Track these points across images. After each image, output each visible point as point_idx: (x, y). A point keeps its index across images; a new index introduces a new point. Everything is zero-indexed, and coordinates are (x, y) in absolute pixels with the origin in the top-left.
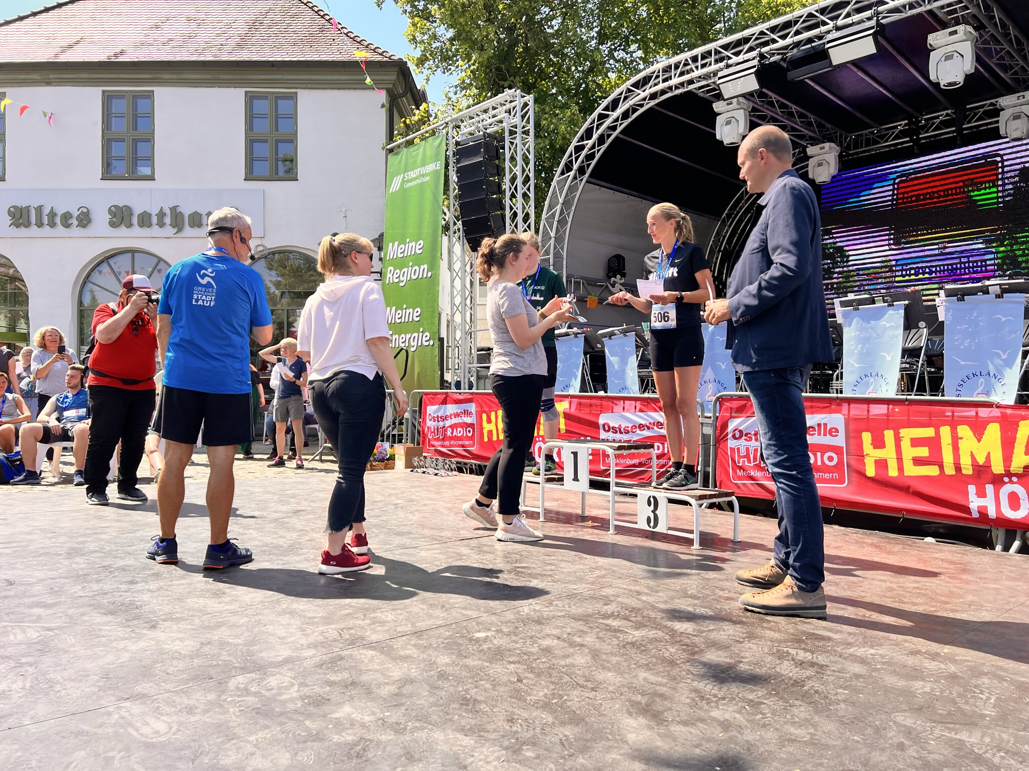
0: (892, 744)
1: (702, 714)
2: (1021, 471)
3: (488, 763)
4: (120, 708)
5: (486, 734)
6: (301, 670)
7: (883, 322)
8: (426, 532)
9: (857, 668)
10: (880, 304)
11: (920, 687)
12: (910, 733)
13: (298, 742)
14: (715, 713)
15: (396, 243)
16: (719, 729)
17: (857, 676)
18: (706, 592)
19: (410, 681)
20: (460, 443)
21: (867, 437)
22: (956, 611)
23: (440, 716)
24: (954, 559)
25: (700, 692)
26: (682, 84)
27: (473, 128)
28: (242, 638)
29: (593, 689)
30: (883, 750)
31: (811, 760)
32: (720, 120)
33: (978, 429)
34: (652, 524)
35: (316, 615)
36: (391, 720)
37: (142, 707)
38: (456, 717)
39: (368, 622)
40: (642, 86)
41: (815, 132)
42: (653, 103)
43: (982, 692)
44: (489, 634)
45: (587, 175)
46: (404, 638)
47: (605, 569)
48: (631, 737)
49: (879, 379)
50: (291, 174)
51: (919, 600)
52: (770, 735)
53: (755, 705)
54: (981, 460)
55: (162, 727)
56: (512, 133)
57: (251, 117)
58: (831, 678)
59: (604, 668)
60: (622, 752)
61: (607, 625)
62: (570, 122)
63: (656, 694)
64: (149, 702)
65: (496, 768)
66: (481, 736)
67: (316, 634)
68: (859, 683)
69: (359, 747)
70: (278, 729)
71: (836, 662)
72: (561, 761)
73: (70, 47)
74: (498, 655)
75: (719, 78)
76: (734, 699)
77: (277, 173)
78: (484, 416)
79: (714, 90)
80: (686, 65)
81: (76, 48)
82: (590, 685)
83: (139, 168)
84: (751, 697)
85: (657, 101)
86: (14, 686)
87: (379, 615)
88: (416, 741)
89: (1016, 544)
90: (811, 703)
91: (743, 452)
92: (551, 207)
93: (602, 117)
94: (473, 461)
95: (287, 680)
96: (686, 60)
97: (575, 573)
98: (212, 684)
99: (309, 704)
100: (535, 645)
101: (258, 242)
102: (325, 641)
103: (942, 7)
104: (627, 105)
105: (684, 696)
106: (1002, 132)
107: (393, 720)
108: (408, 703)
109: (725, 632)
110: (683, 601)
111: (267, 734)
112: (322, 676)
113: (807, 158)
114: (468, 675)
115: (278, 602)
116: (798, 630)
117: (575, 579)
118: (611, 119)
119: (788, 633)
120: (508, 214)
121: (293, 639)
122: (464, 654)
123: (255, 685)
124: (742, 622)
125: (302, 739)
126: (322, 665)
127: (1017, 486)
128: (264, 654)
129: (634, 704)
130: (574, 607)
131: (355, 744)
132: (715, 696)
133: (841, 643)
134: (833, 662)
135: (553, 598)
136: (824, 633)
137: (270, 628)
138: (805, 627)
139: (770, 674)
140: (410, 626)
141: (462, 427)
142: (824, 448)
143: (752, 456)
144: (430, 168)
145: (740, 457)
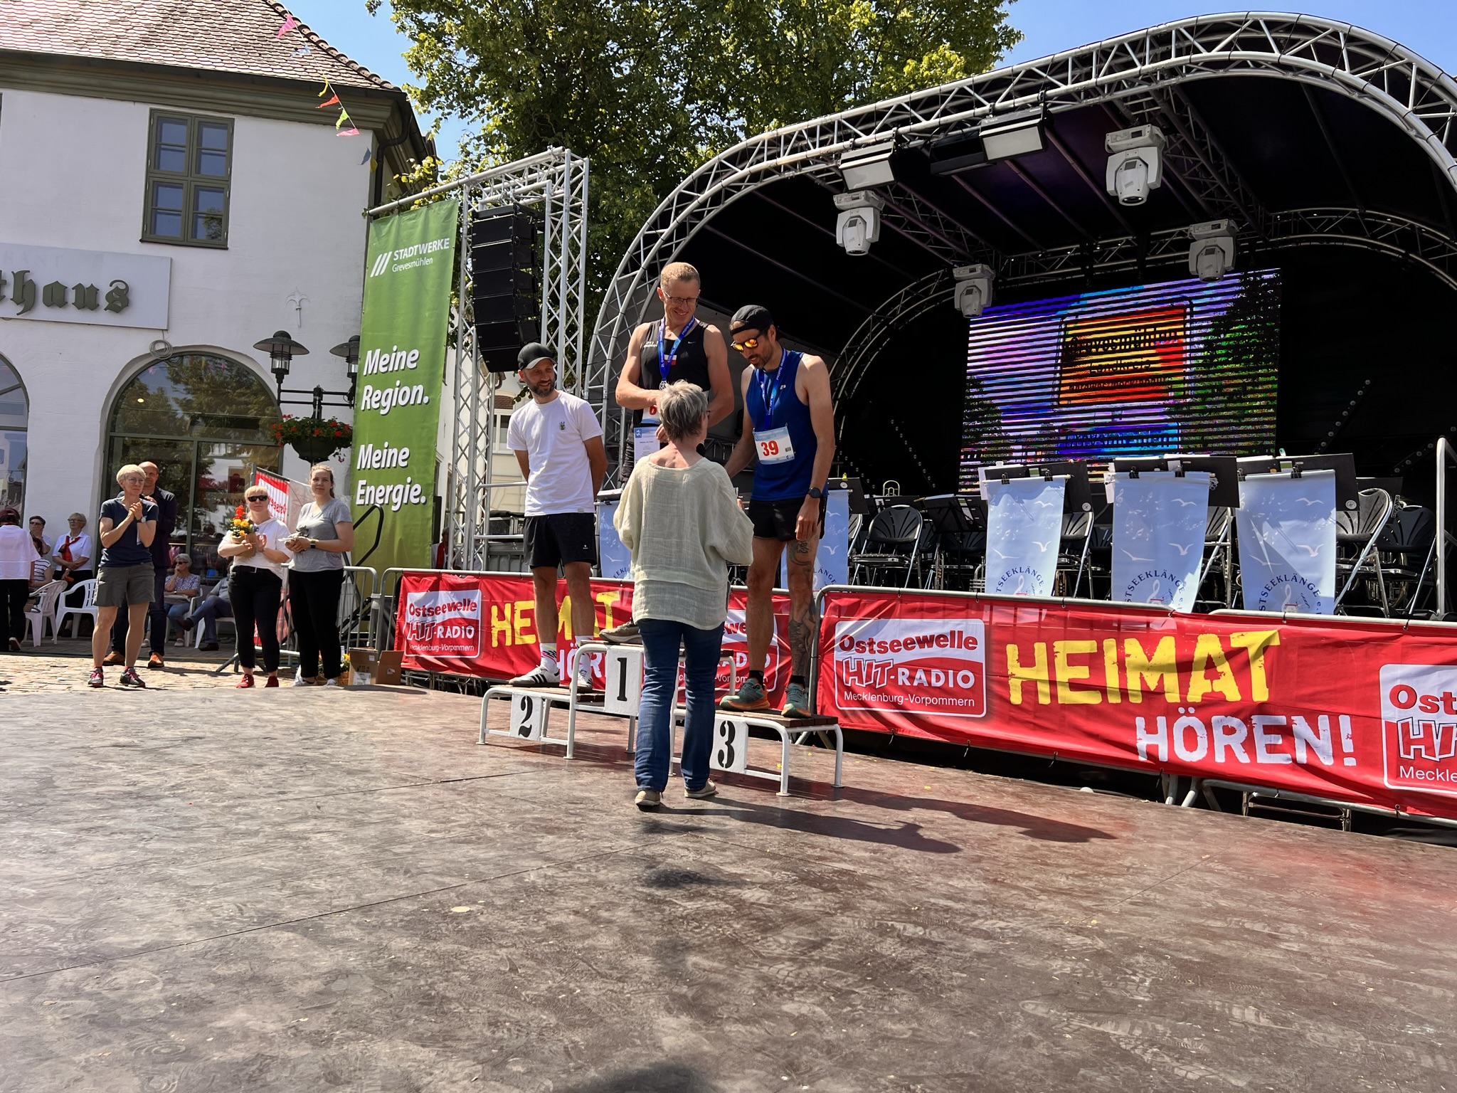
0: (1017, 1040)
1: (768, 1007)
2: (1198, 699)
3: (453, 1082)
5: (454, 1044)
6: (171, 960)
7: (1038, 502)
8: (394, 772)
9: (979, 945)
10: (1035, 477)
11: (1059, 966)
12: (1040, 1025)
13: (154, 1063)
14: (788, 1007)
15: (378, 351)
16: (792, 1027)
17: (980, 955)
18: (792, 850)
19: (347, 974)
20: (456, 648)
21: (1012, 651)
22: (1111, 875)
23: (386, 1021)
24: (1114, 813)
25: (770, 980)
26: (793, 165)
27: (499, 195)
28: (78, 916)
29: (619, 980)
30: (1004, 1047)
31: (910, 1062)
32: (842, 219)
33: (1150, 643)
34: (725, 762)
35: (205, 883)
36: (308, 1029)
38: (412, 1021)
39: (287, 892)
40: (741, 162)
41: (964, 249)
42: (752, 187)
43: (1134, 974)
44: (474, 908)
46: (343, 915)
48: (668, 1042)
49: (1031, 576)
50: (217, 240)
52: (859, 1032)
53: (843, 995)
54: (1152, 684)
56: (556, 208)
57: (156, 148)
58: (946, 959)
59: (638, 951)
60: (653, 1061)
61: (649, 895)
62: (640, 205)
63: (708, 984)
65: (465, 1089)
66: (445, 1046)
67: (202, 909)
68: (982, 965)
69: (254, 1068)
70: (124, 1044)
71: (954, 939)
72: (564, 1076)
74: (483, 937)
75: (844, 161)
76: (816, 988)
77: (194, 235)
78: (494, 609)
79: (835, 177)
80: (800, 138)
82: (615, 974)
84: (838, 985)
85: (759, 184)
87: (307, 882)
88: (345, 1056)
89: (1191, 794)
90: (917, 990)
91: (853, 668)
92: (607, 318)
93: (684, 199)
94: (473, 675)
95: (144, 976)
96: (800, 133)
97: (610, 826)
98: (20, 982)
99: (179, 1009)
100: (541, 922)
101: (159, 336)
102: (215, 919)
103: (1125, 99)
104: (718, 186)
105: (747, 984)
106: (1192, 269)
107: (312, 1028)
108: (339, 1004)
109: (811, 903)
110: (758, 862)
111: (104, 1052)
112: (205, 969)
113: (953, 282)
114: (437, 963)
115: (144, 865)
116: (908, 899)
117: (609, 834)
118: (695, 203)
119: (896, 902)
120: (545, 322)
121: (162, 917)
122: (433, 936)
123: (92, 983)
124: (835, 890)
125: (162, 1059)
126: (206, 953)
127: (1194, 718)
128: (111, 939)
129: (677, 998)
130: (603, 872)
131: (247, 1063)
132: (790, 984)
133: (964, 914)
134: (951, 938)
135: (573, 860)
136: (943, 902)
137: (127, 902)
138: (919, 894)
139: (866, 955)
140: (353, 897)
141: (460, 625)
142: (958, 665)
143: (864, 673)
144: (434, 246)
145: (849, 674)
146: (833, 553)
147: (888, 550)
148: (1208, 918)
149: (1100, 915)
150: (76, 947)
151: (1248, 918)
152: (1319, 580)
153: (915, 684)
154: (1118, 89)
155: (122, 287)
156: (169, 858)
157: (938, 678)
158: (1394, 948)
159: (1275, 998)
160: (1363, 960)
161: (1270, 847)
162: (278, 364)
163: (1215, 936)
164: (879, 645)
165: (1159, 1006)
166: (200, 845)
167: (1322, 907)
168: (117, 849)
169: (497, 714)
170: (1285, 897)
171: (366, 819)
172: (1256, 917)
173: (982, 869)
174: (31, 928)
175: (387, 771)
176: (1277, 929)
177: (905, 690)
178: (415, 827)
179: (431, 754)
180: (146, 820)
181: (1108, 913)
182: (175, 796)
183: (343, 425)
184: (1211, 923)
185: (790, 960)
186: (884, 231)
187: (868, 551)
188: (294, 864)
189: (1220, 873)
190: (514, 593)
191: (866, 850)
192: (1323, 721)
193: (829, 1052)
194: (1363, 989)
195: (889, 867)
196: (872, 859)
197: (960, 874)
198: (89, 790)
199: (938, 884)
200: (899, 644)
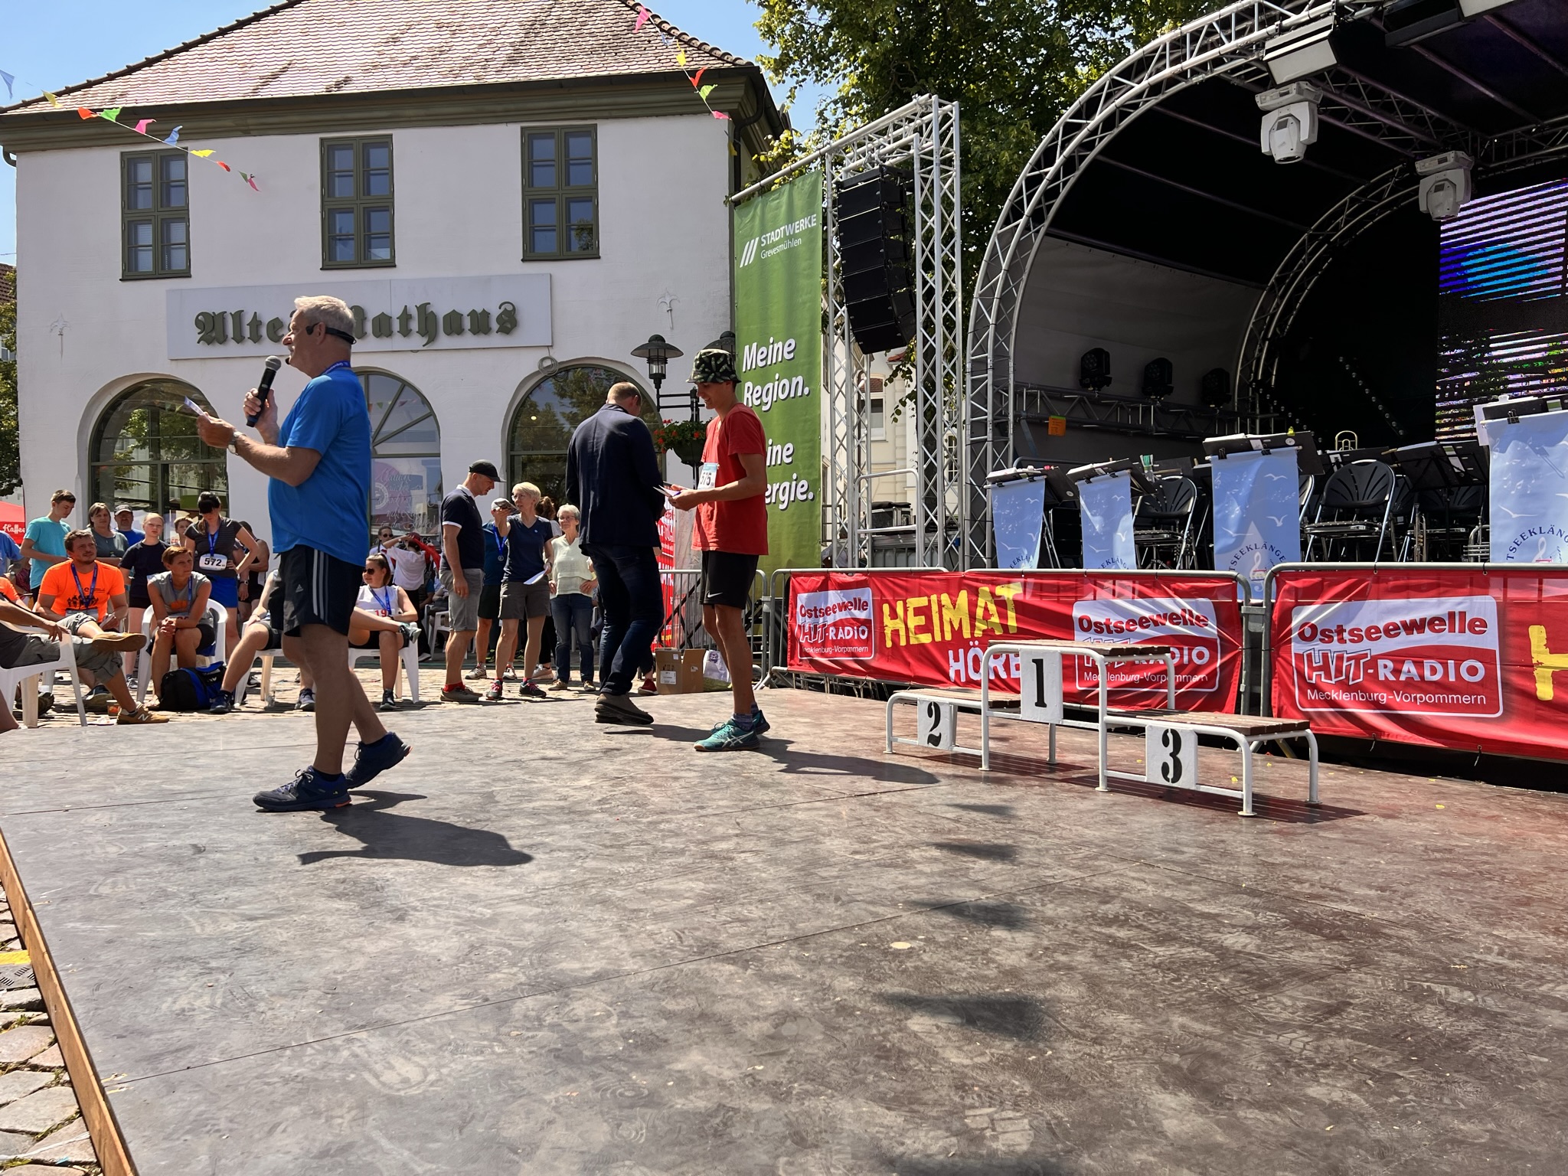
1: (1289, 1089)
3: (929, 1156)
4: (350, 1041)
5: (921, 1109)
6: (622, 991)
8: (805, 784)
9: (1556, 1019)
10: (1556, 412)
13: (621, 1107)
14: (1314, 1091)
15: (755, 345)
16: (1326, 1120)
17: (1560, 1033)
18: (1273, 885)
19: (792, 1016)
20: (849, 649)
21: (1537, 635)
23: (843, 1074)
25: (1283, 1053)
26: (1204, 66)
27: (863, 159)
28: (531, 939)
29: (1095, 1041)
32: (1268, 122)
34: (1170, 776)
35: (642, 907)
36: (766, 1078)
37: (384, 1040)
38: (871, 1078)
39: (721, 920)
40: (1137, 75)
41: (1429, 135)
42: (1154, 101)
44: (915, 944)
45: (1046, 223)
46: (779, 947)
47: (1097, 846)
49: (1555, 537)
50: (590, 251)
52: (1416, 1131)
53: (1384, 1078)
55: (412, 1072)
56: (925, 164)
57: (529, 165)
58: (1514, 1037)
59: (1110, 1007)
60: (1156, 1150)
61: (1110, 937)
62: (1017, 144)
63: (1204, 1054)
64: (394, 1033)
66: (912, 1111)
67: (643, 935)
69: (718, 1120)
70: (590, 1083)
71: (1519, 1009)
72: (1053, 1159)
73: (275, 76)
74: (931, 978)
75: (1269, 51)
76: (1345, 1067)
77: (569, 248)
78: (886, 608)
79: (1259, 71)
80: (1211, 32)
81: (283, 78)
83: (374, 251)
84: (1374, 1065)
85: (1161, 97)
86: (197, 1003)
87: (739, 908)
88: (808, 1114)
90: (1484, 1078)
91: (1318, 661)
92: (987, 278)
93: (1071, 129)
94: (868, 678)
95: (599, 1008)
96: (1210, 26)
97: (1047, 850)
98: (487, 1009)
99: (636, 1046)
100: (992, 965)
101: (544, 353)
102: (657, 947)
104: (1111, 107)
105: (1253, 1058)
107: (769, 1077)
108: (792, 1051)
109: (1316, 953)
110: (1234, 899)
111: (571, 1092)
112: (655, 1003)
115: (583, 885)
116: (1443, 953)
117: (1048, 861)
118: (1084, 132)
119: (1426, 957)
120: (919, 292)
121: (608, 942)
122: (877, 975)
123: (552, 1013)
124: (1341, 937)
125: (627, 1102)
126: (654, 985)
128: (564, 965)
129: (1169, 1069)
130: (1050, 906)
131: (711, 1114)
132: (1310, 1060)
133: (1525, 976)
134: (1515, 1008)
135: (1014, 890)
136: (1491, 958)
137: (573, 925)
138: (1455, 947)
139: (1403, 1026)
140: (787, 927)
141: (852, 625)
142: (1460, 654)
143: (1332, 668)
144: (802, 225)
145: (1312, 669)
146: (1279, 524)
147: (1347, 515)
150: (533, 973)
153: (1403, 678)
155: (510, 308)
156: (606, 878)
157: (1434, 671)
162: (655, 369)
164: (1351, 632)
166: (632, 864)
168: (559, 867)
169: (899, 720)
171: (787, 837)
173: (1534, 915)
174: (491, 950)
177: (1387, 686)
178: (836, 846)
180: (580, 837)
182: (603, 811)
185: (1302, 1027)
187: (1323, 518)
188: (724, 887)
190: (906, 589)
191: (1370, 886)
193: (1382, 1156)
195: (1405, 910)
196: (1381, 899)
197: (1505, 921)
198: (525, 805)
199: (1478, 933)
200: (1378, 630)
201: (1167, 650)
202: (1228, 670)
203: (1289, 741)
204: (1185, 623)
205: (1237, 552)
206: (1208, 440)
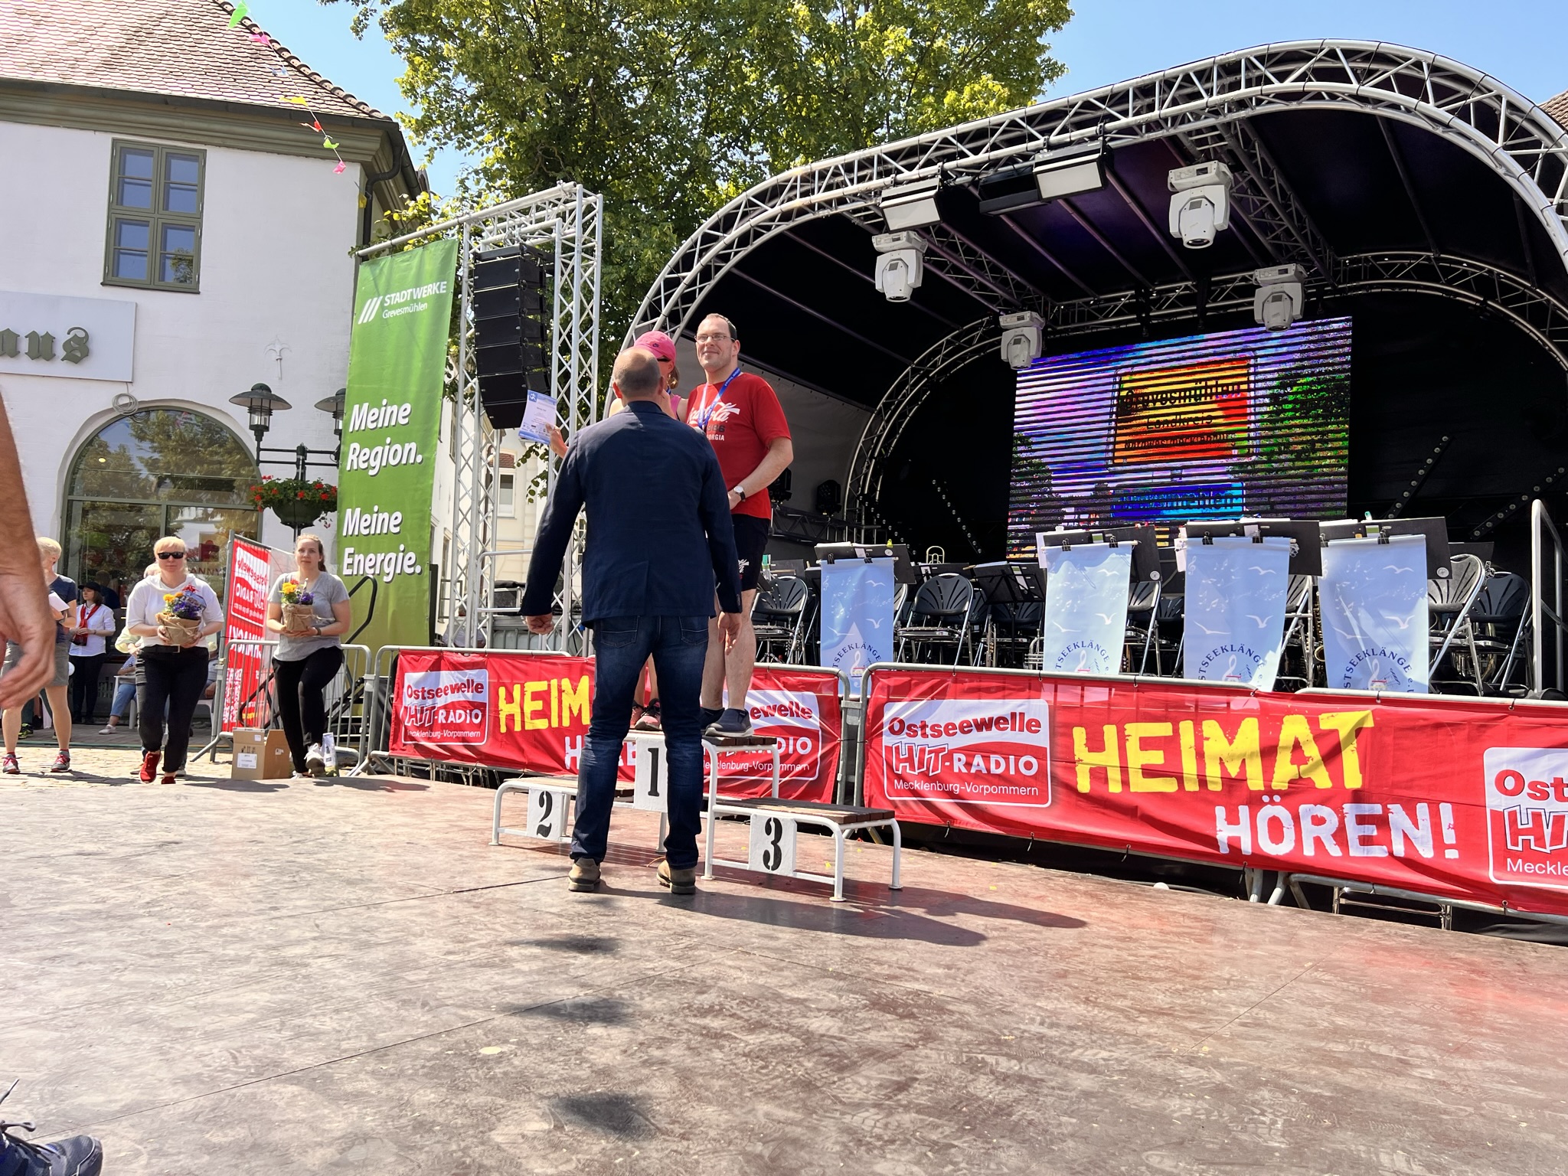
1: (858, 1169)
2: (1284, 787)
6: (156, 1125)
7: (1103, 570)
8: (399, 881)
10: (1099, 544)
11: (1178, 1107)
14: (881, 1167)
15: (366, 405)
17: (1087, 1095)
18: (856, 968)
19: (365, 1138)
20: (460, 734)
21: (1079, 734)
22: (1212, 989)
24: (1198, 913)
25: (856, 1133)
26: (829, 202)
27: (503, 235)
28: (44, 1070)
29: (683, 1137)
32: (881, 262)
33: (1230, 728)
34: (771, 863)
35: (191, 1024)
39: (288, 1034)
40: (771, 199)
41: (1011, 294)
42: (784, 226)
43: (1263, 1113)
44: (505, 1048)
45: (682, 325)
46: (354, 1061)
47: (698, 935)
49: (1094, 650)
50: (188, 284)
51: (1160, 975)
53: (941, 1149)
54: (1233, 771)
56: (567, 249)
57: (119, 182)
59: (700, 1099)
61: (704, 1027)
62: (659, 245)
63: (785, 1140)
67: (189, 1058)
68: (1092, 1106)
71: (1055, 1074)
74: (521, 1084)
75: (884, 199)
76: (908, 1141)
77: (162, 278)
78: (502, 691)
79: (875, 216)
80: (836, 174)
82: (677, 1129)
84: (934, 1137)
85: (791, 224)
87: (309, 1020)
89: (1277, 892)
90: (1024, 1141)
91: (904, 754)
93: (708, 239)
94: (479, 765)
95: (125, 1147)
96: (837, 168)
100: (585, 1065)
101: (123, 389)
102: (205, 1071)
103: (1190, 133)
104: (746, 226)
105: (830, 1141)
106: (1257, 317)
109: (890, 1032)
110: (820, 983)
112: (197, 1136)
113: (1000, 331)
114: (469, 1121)
115: (118, 1002)
116: (996, 1026)
117: (650, 953)
118: (722, 243)
119: (982, 1030)
120: (555, 375)
121: (143, 1069)
122: (462, 1085)
124: (912, 1016)
126: (197, 1115)
127: (1280, 808)
128: (84, 1099)
129: (752, 1159)
130: (649, 999)
132: (879, 1138)
133: (1060, 1043)
134: (1051, 1074)
135: (613, 986)
136: (1035, 1028)
137: (100, 1051)
138: (1005, 1020)
139: (960, 1098)
140: (365, 1038)
141: (464, 708)
142: (1019, 750)
143: (916, 760)
144: (430, 290)
145: (899, 761)
146: (877, 626)
148: (1329, 1041)
149: (1210, 1039)
150: (43, 1110)
151: (1371, 1038)
152: (1409, 655)
153: (973, 770)
154: (1182, 122)
155: (81, 334)
156: (148, 993)
157: (998, 764)
158: (1535, 1072)
159: (1422, 1140)
160: (1507, 1089)
161: (1373, 951)
162: (257, 420)
163: (1342, 1064)
164: (933, 728)
165: (1297, 1153)
166: (183, 976)
167: (1447, 1023)
168: (87, 983)
169: (509, 809)
170: (1404, 1012)
171: (373, 939)
172: (1380, 1037)
173: (1070, 986)
175: (391, 880)
176: (1405, 1052)
177: (961, 778)
178: (430, 947)
179: (440, 858)
180: (119, 946)
181: (1218, 1038)
182: (150, 915)
183: (330, 487)
184: (1332, 1046)
185: (877, 1105)
186: (927, 275)
187: (917, 622)
188: (293, 997)
189: (1327, 984)
190: (524, 673)
191: (939, 965)
192: (1422, 809)
194: (1515, 1124)
195: (966, 986)
196: (948, 976)
197: (1047, 993)
198: (51, 909)
199: (1025, 1005)
200: (953, 725)
201: (774, 741)
202: (827, 760)
203: (878, 828)
204: (792, 715)
205: (839, 649)
206: (819, 545)
